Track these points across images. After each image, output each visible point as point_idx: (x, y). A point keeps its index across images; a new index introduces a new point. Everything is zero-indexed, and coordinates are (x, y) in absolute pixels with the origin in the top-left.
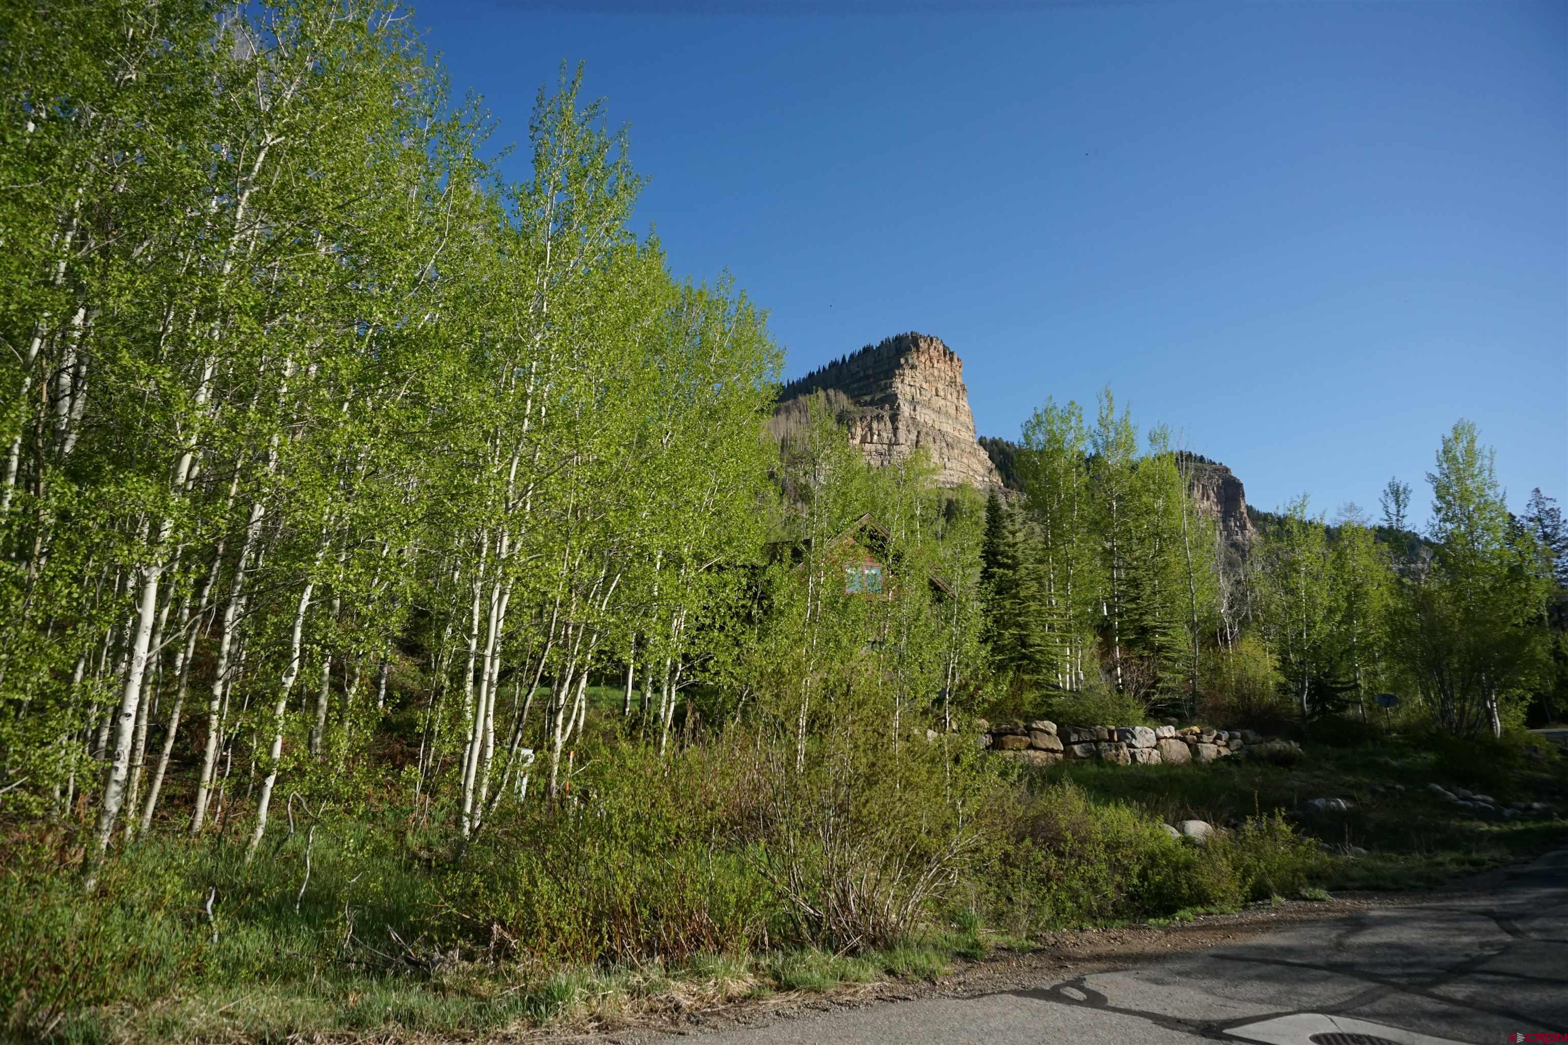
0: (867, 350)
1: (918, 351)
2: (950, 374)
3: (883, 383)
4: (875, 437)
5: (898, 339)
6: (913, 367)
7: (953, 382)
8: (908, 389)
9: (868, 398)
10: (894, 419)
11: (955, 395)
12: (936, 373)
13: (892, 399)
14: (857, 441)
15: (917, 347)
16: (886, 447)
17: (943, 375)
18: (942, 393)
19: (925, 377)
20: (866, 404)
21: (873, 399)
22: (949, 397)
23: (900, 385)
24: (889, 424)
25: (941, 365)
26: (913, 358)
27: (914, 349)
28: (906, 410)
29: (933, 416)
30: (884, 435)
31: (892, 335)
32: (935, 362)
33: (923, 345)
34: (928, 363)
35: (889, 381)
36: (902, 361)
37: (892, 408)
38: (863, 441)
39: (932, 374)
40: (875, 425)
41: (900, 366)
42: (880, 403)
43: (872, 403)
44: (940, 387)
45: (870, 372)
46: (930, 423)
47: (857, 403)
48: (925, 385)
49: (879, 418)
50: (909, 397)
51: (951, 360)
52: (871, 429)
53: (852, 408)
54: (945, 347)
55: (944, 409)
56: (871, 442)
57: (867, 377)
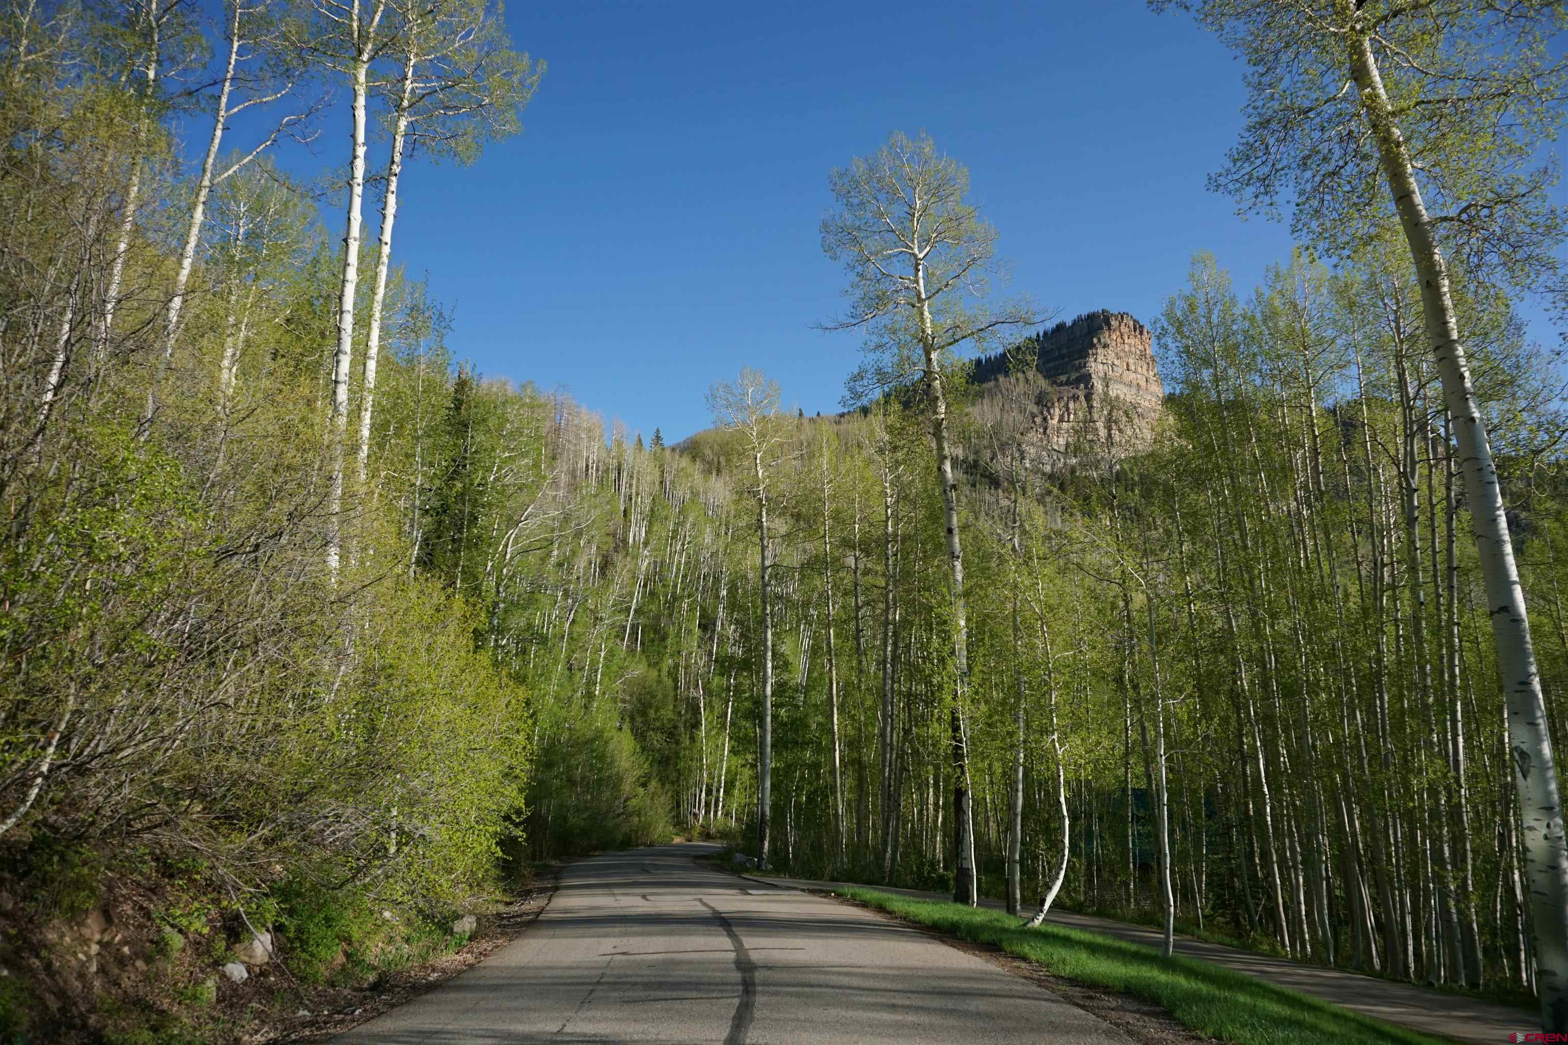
0: (1060, 328)
1: (1109, 329)
2: (1140, 347)
3: (1077, 363)
4: (1072, 416)
5: (1091, 317)
6: (1106, 346)
7: (1143, 355)
8: (1100, 367)
9: (1063, 378)
10: (1088, 397)
11: (1145, 367)
12: (1127, 349)
13: (1086, 379)
14: (1055, 421)
15: (1109, 325)
16: (1081, 425)
17: (1133, 349)
18: (1132, 367)
19: (1117, 354)
20: (1061, 384)
21: (1068, 379)
22: (1139, 369)
23: (1093, 365)
24: (1084, 404)
25: (1132, 341)
26: (1105, 337)
27: (1105, 328)
28: (1099, 386)
29: (1125, 390)
30: (1080, 414)
31: (1084, 312)
32: (1126, 338)
33: (1114, 323)
34: (1119, 340)
35: (1082, 361)
36: (1095, 340)
37: (1086, 387)
38: (1061, 420)
39: (1124, 350)
40: (1071, 405)
41: (1093, 346)
42: (1076, 383)
43: (1068, 383)
44: (1131, 361)
45: (1065, 351)
46: (1122, 397)
47: (1054, 383)
48: (1116, 362)
49: (1075, 398)
50: (1102, 374)
51: (1141, 333)
52: (1068, 409)
53: (1050, 389)
54: (1135, 322)
55: (1135, 382)
56: (1068, 421)
57: (1062, 357)
